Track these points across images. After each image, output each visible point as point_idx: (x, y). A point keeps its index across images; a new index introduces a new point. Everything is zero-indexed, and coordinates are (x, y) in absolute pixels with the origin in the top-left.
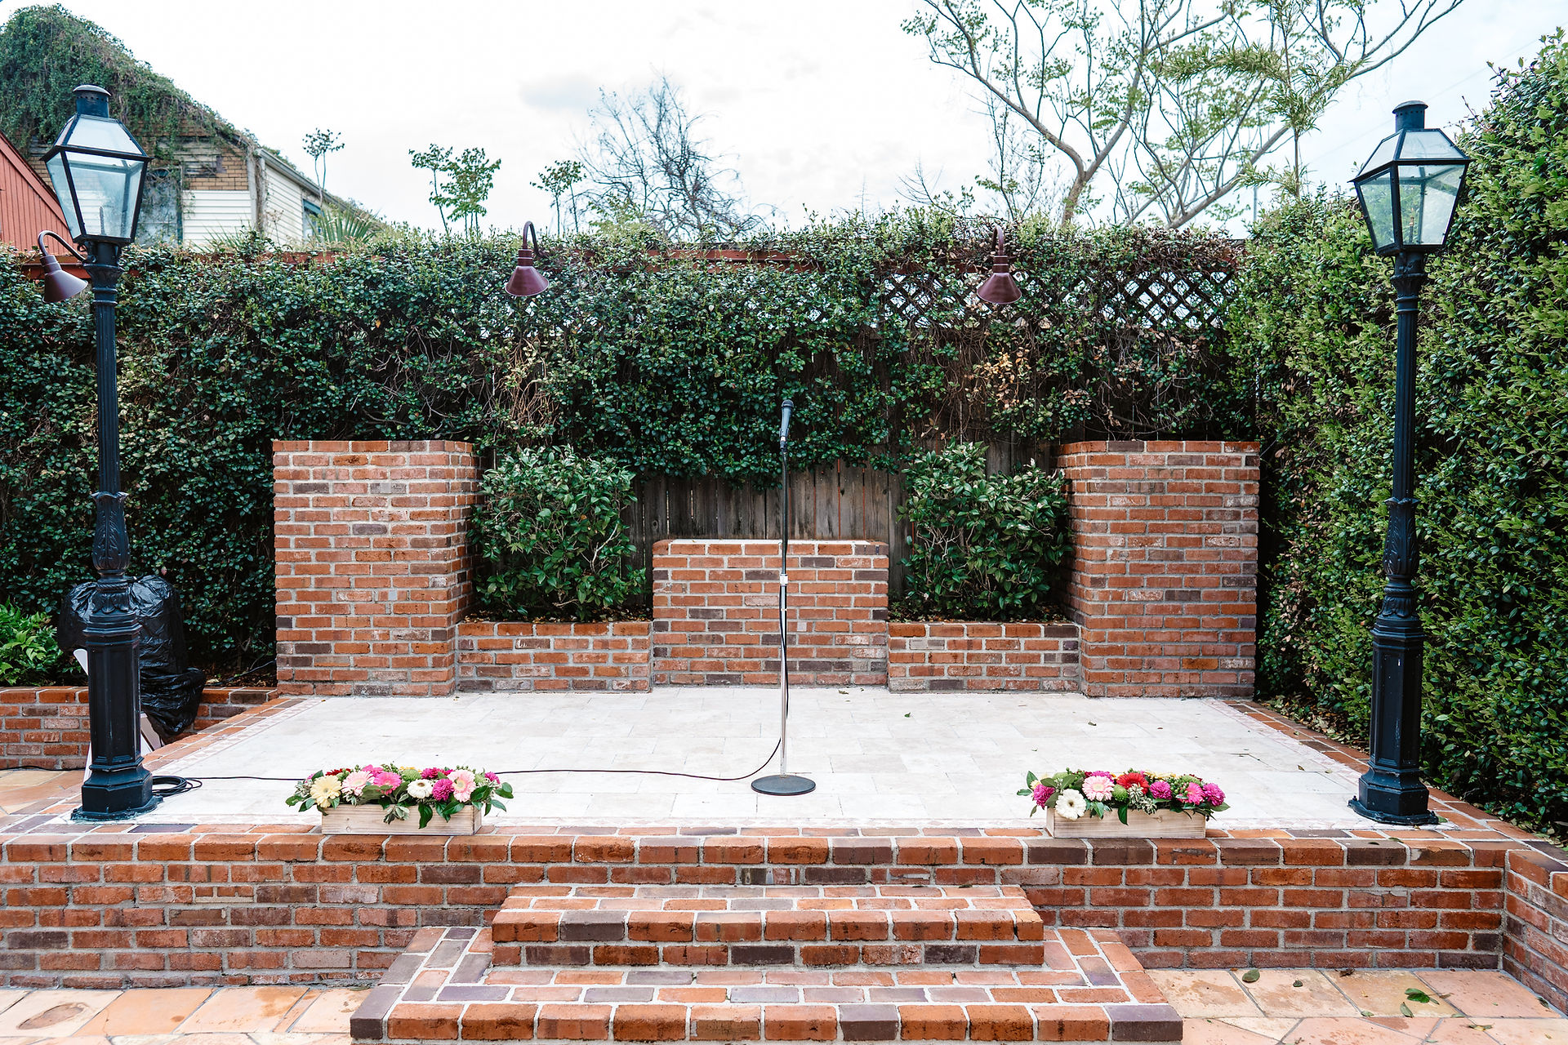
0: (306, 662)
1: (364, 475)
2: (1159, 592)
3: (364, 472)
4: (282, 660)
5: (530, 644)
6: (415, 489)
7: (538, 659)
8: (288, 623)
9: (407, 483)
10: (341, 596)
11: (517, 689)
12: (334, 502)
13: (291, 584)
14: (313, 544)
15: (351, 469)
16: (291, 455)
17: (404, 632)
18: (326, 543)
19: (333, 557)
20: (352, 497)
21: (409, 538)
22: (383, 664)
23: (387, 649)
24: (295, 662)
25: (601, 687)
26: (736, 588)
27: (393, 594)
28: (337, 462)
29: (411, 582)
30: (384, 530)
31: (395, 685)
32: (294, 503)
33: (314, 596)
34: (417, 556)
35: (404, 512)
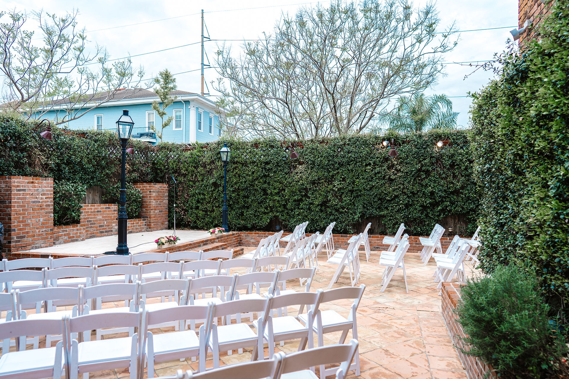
0: (19, 241)
1: (35, 187)
2: (159, 211)
3: (35, 186)
4: (13, 241)
5: (63, 231)
6: (47, 191)
7: (65, 235)
8: (14, 230)
9: (45, 189)
10: (29, 221)
11: (60, 243)
12: (27, 194)
13: (15, 218)
14: (21, 206)
15: (31, 185)
16: (16, 180)
17: (44, 230)
18: (25, 206)
19: (26, 210)
20: (31, 193)
21: (45, 204)
22: (39, 240)
23: (39, 235)
24: (16, 242)
25: (77, 240)
26: (95, 215)
27: (41, 220)
28: (28, 183)
29: (45, 216)
30: (39, 202)
31: (42, 245)
32: (17, 195)
33: (22, 222)
34: (47, 209)
35: (44, 197)
